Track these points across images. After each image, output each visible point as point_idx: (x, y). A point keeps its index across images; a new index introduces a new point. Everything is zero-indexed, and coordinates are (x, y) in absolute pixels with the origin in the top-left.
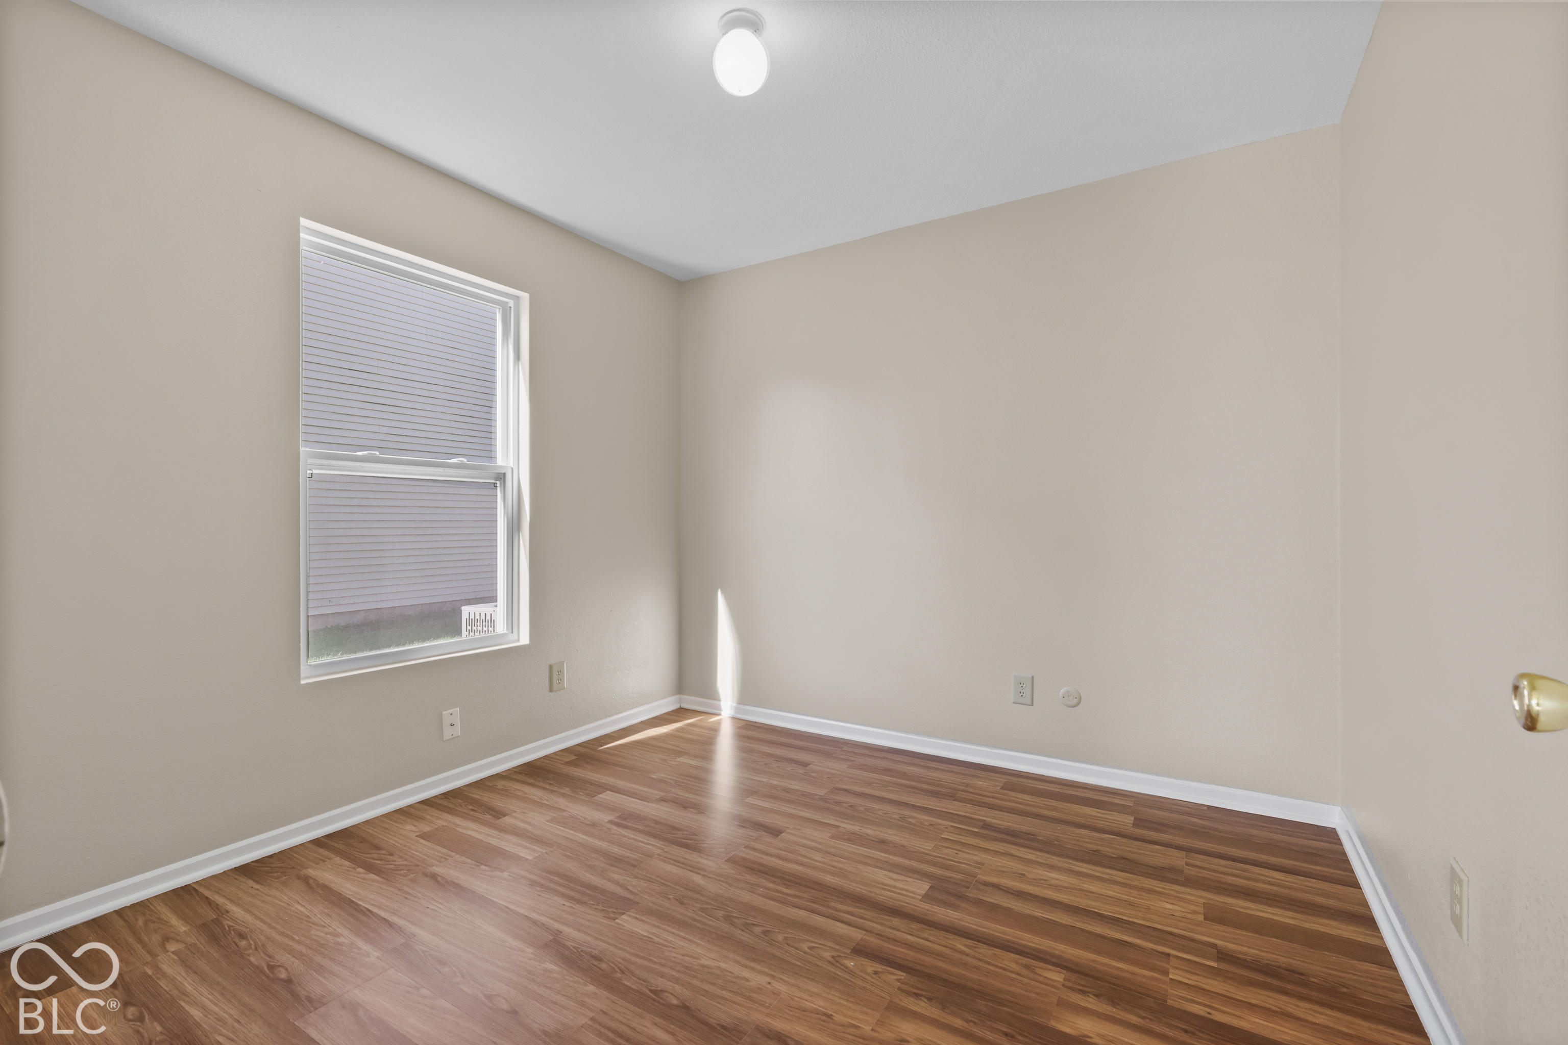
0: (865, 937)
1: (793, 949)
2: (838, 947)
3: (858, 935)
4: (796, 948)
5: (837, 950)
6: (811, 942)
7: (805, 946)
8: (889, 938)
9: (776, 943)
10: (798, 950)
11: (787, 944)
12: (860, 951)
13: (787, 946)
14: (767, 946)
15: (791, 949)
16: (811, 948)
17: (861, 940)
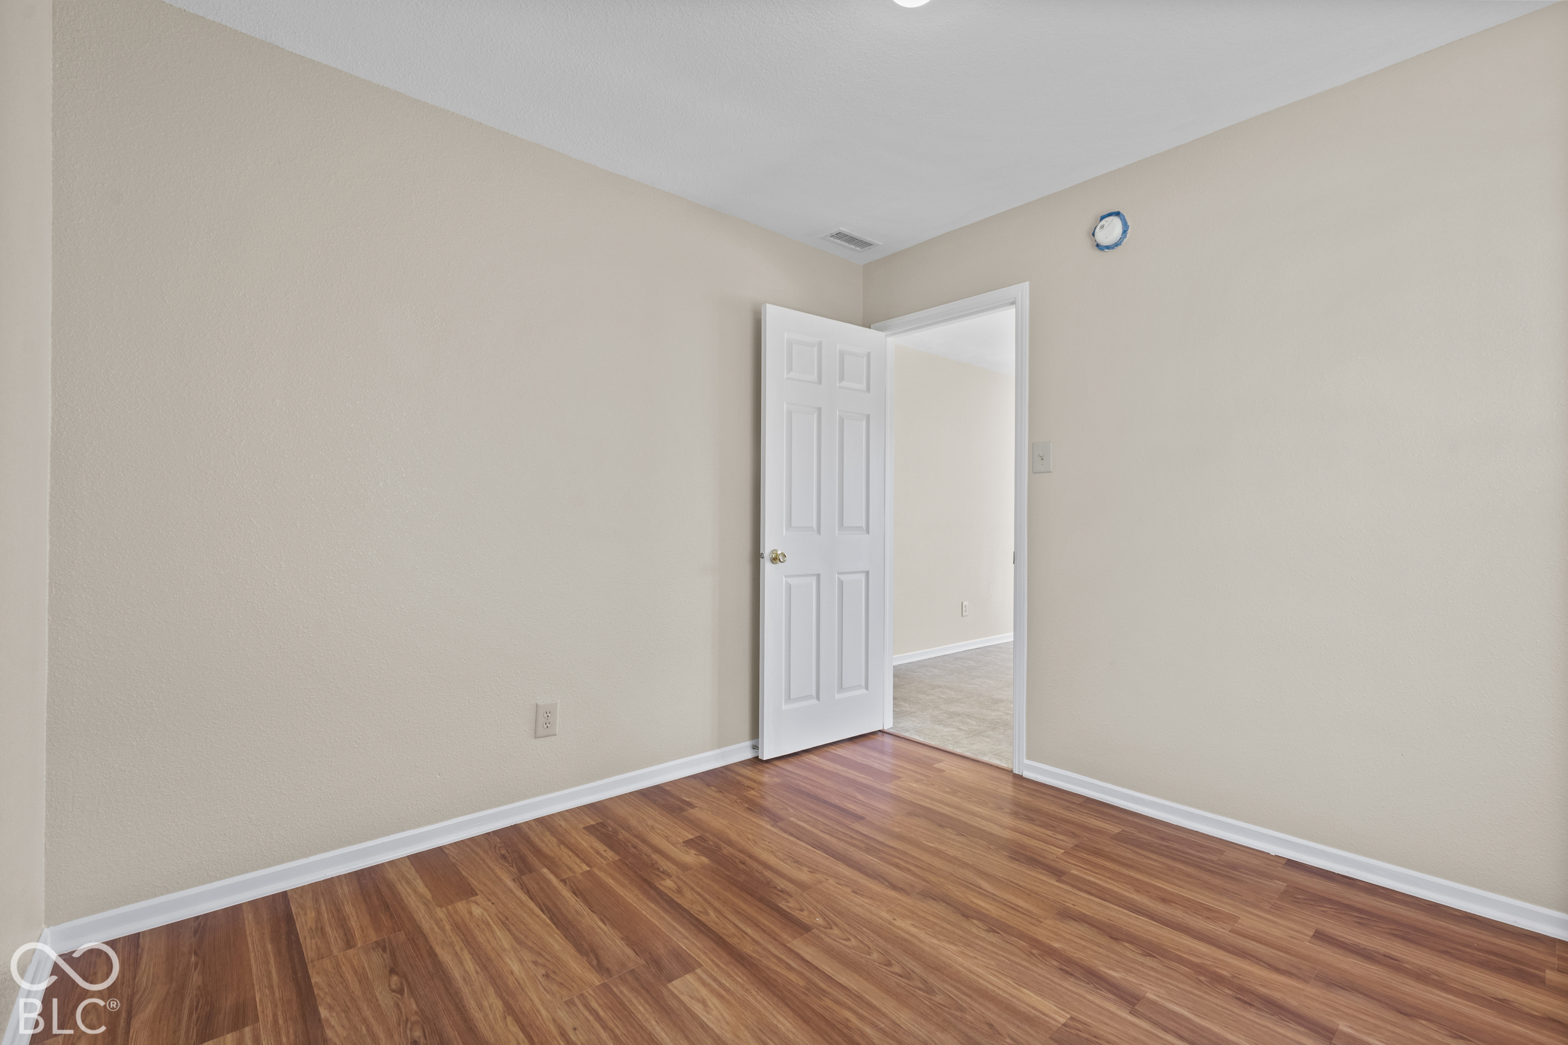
0: (790, 940)
1: (866, 943)
2: (823, 936)
3: (798, 945)
4: (862, 942)
5: (825, 933)
6: (846, 946)
7: (853, 942)
8: (769, 935)
9: (880, 951)
10: (861, 941)
11: (869, 948)
12: (802, 928)
13: (870, 946)
14: (890, 950)
15: (867, 942)
16: (848, 940)
17: (795, 938)
